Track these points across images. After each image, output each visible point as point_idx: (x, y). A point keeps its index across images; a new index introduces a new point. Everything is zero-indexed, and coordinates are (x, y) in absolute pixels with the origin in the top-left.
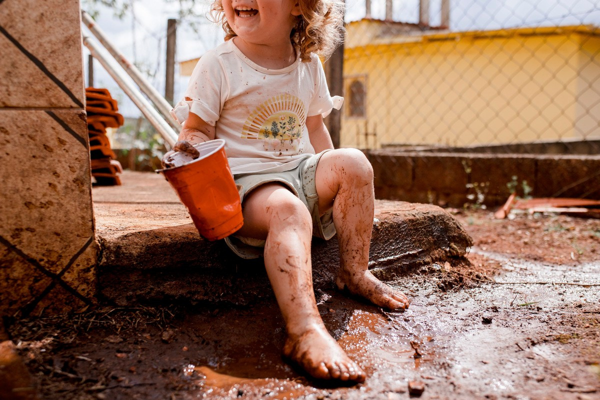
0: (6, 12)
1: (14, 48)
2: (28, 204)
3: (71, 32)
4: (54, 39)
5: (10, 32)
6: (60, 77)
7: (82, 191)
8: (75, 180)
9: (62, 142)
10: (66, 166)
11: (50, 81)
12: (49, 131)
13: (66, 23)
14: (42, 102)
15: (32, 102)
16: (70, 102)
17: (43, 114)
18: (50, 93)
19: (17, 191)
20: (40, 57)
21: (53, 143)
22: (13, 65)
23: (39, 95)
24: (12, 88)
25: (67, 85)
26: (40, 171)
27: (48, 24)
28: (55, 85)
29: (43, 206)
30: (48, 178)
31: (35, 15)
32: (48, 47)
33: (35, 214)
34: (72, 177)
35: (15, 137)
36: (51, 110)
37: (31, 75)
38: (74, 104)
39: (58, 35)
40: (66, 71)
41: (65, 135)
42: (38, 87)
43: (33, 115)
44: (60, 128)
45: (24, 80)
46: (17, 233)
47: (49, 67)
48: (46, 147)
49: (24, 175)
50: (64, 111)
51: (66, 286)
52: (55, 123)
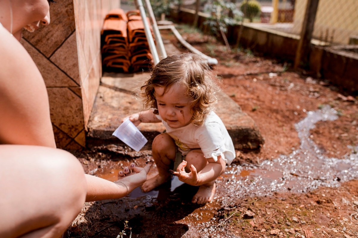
0: (54, 58)
1: (57, 69)
2: (63, 116)
3: (75, 62)
4: (69, 64)
5: (56, 64)
6: (72, 77)
7: (81, 113)
8: (78, 110)
9: (73, 98)
10: (75, 105)
11: (68, 78)
12: (69, 94)
13: (73, 59)
14: (66, 85)
15: (63, 85)
16: (75, 85)
17: (67, 89)
18: (69, 82)
19: (60, 112)
20: (65, 71)
21: (70, 98)
22: (57, 74)
23: (66, 83)
24: (57, 81)
25: (75, 79)
26: (67, 106)
27: (67, 60)
28: (70, 79)
29: (68, 117)
30: (69, 109)
31: (63, 57)
32: (68, 67)
33: (66, 119)
34: (77, 109)
35: (59, 96)
36: (69, 88)
37: (63, 77)
38: (77, 85)
39: (71, 63)
40: (74, 75)
41: (74, 95)
42: (65, 80)
43: (64, 89)
44: (72, 93)
45: (61, 78)
46: (61, 124)
47: (68, 74)
48: (68, 99)
49: (61, 107)
50: (73, 88)
51: (76, 142)
52: (71, 92)
